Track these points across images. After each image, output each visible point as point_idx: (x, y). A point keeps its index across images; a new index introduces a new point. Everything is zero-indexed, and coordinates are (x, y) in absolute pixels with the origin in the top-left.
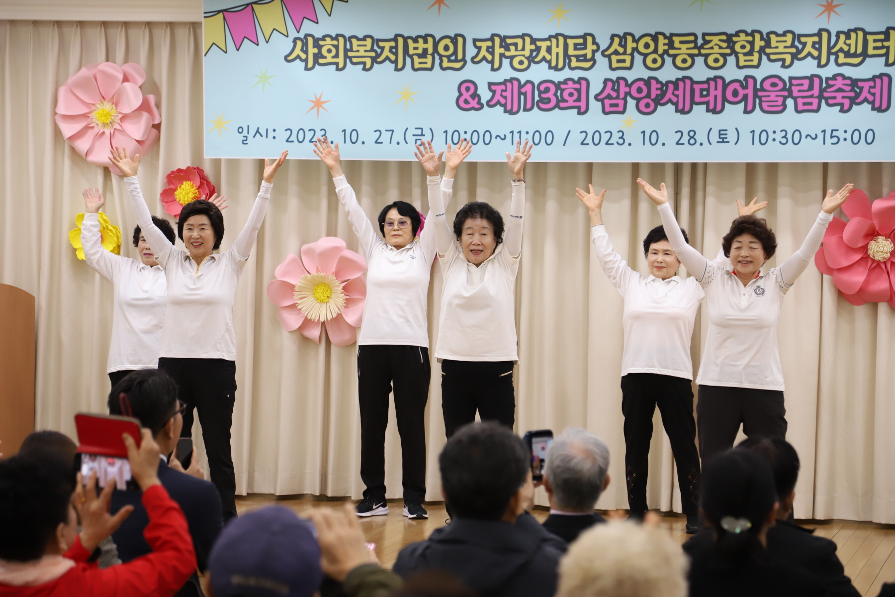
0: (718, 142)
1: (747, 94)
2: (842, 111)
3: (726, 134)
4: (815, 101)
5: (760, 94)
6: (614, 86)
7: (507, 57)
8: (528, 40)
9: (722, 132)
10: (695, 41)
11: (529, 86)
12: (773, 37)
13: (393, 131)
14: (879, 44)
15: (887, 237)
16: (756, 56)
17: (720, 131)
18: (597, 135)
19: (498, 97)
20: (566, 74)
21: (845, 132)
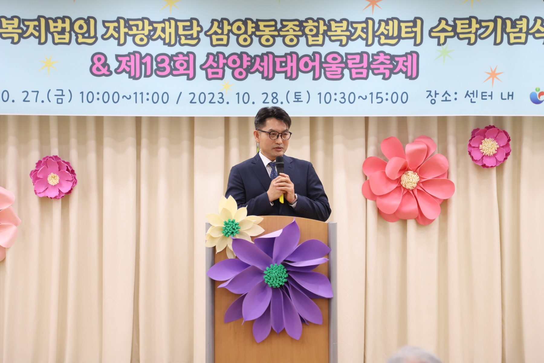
0: (294, 101)
1: (315, 66)
2: (384, 78)
3: (300, 96)
4: (365, 71)
5: (324, 65)
6: (214, 59)
7: (130, 35)
8: (146, 22)
9: (297, 94)
10: (275, 26)
11: (148, 58)
12: (333, 23)
13: (38, 92)
14: (409, 30)
15: (415, 171)
16: (321, 37)
17: (295, 93)
18: (202, 95)
19: (123, 66)
20: (177, 49)
21: (387, 94)
